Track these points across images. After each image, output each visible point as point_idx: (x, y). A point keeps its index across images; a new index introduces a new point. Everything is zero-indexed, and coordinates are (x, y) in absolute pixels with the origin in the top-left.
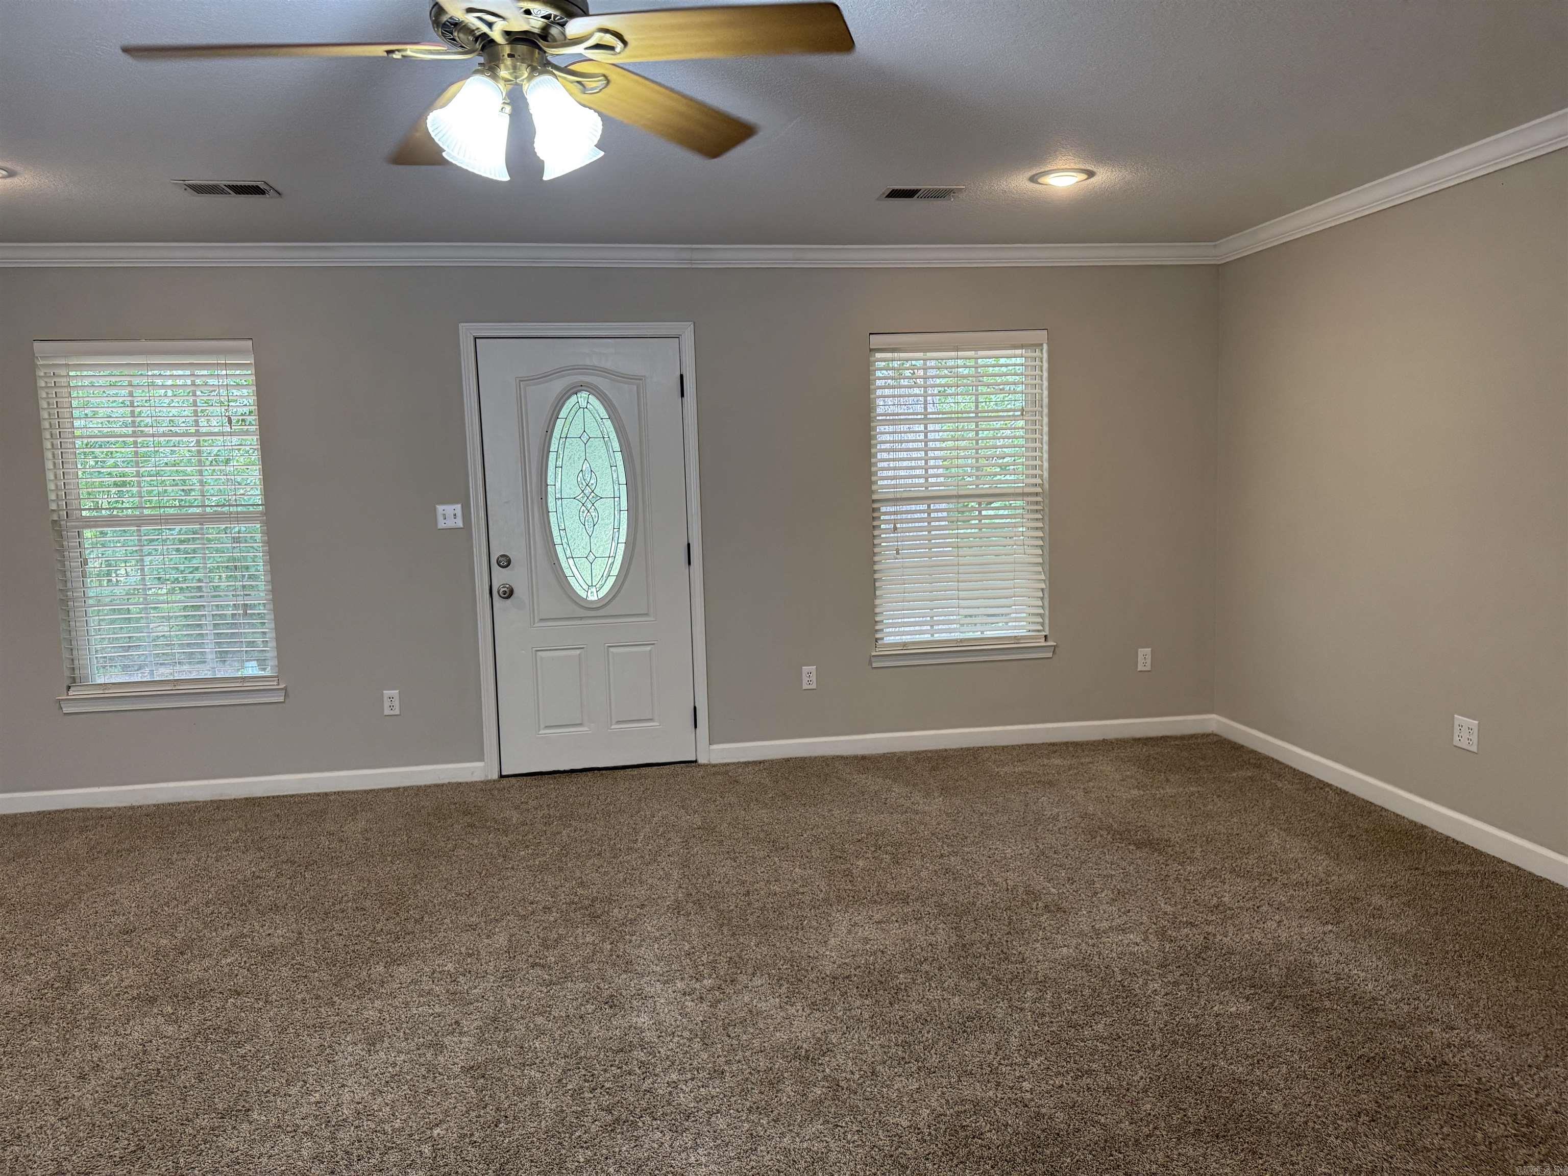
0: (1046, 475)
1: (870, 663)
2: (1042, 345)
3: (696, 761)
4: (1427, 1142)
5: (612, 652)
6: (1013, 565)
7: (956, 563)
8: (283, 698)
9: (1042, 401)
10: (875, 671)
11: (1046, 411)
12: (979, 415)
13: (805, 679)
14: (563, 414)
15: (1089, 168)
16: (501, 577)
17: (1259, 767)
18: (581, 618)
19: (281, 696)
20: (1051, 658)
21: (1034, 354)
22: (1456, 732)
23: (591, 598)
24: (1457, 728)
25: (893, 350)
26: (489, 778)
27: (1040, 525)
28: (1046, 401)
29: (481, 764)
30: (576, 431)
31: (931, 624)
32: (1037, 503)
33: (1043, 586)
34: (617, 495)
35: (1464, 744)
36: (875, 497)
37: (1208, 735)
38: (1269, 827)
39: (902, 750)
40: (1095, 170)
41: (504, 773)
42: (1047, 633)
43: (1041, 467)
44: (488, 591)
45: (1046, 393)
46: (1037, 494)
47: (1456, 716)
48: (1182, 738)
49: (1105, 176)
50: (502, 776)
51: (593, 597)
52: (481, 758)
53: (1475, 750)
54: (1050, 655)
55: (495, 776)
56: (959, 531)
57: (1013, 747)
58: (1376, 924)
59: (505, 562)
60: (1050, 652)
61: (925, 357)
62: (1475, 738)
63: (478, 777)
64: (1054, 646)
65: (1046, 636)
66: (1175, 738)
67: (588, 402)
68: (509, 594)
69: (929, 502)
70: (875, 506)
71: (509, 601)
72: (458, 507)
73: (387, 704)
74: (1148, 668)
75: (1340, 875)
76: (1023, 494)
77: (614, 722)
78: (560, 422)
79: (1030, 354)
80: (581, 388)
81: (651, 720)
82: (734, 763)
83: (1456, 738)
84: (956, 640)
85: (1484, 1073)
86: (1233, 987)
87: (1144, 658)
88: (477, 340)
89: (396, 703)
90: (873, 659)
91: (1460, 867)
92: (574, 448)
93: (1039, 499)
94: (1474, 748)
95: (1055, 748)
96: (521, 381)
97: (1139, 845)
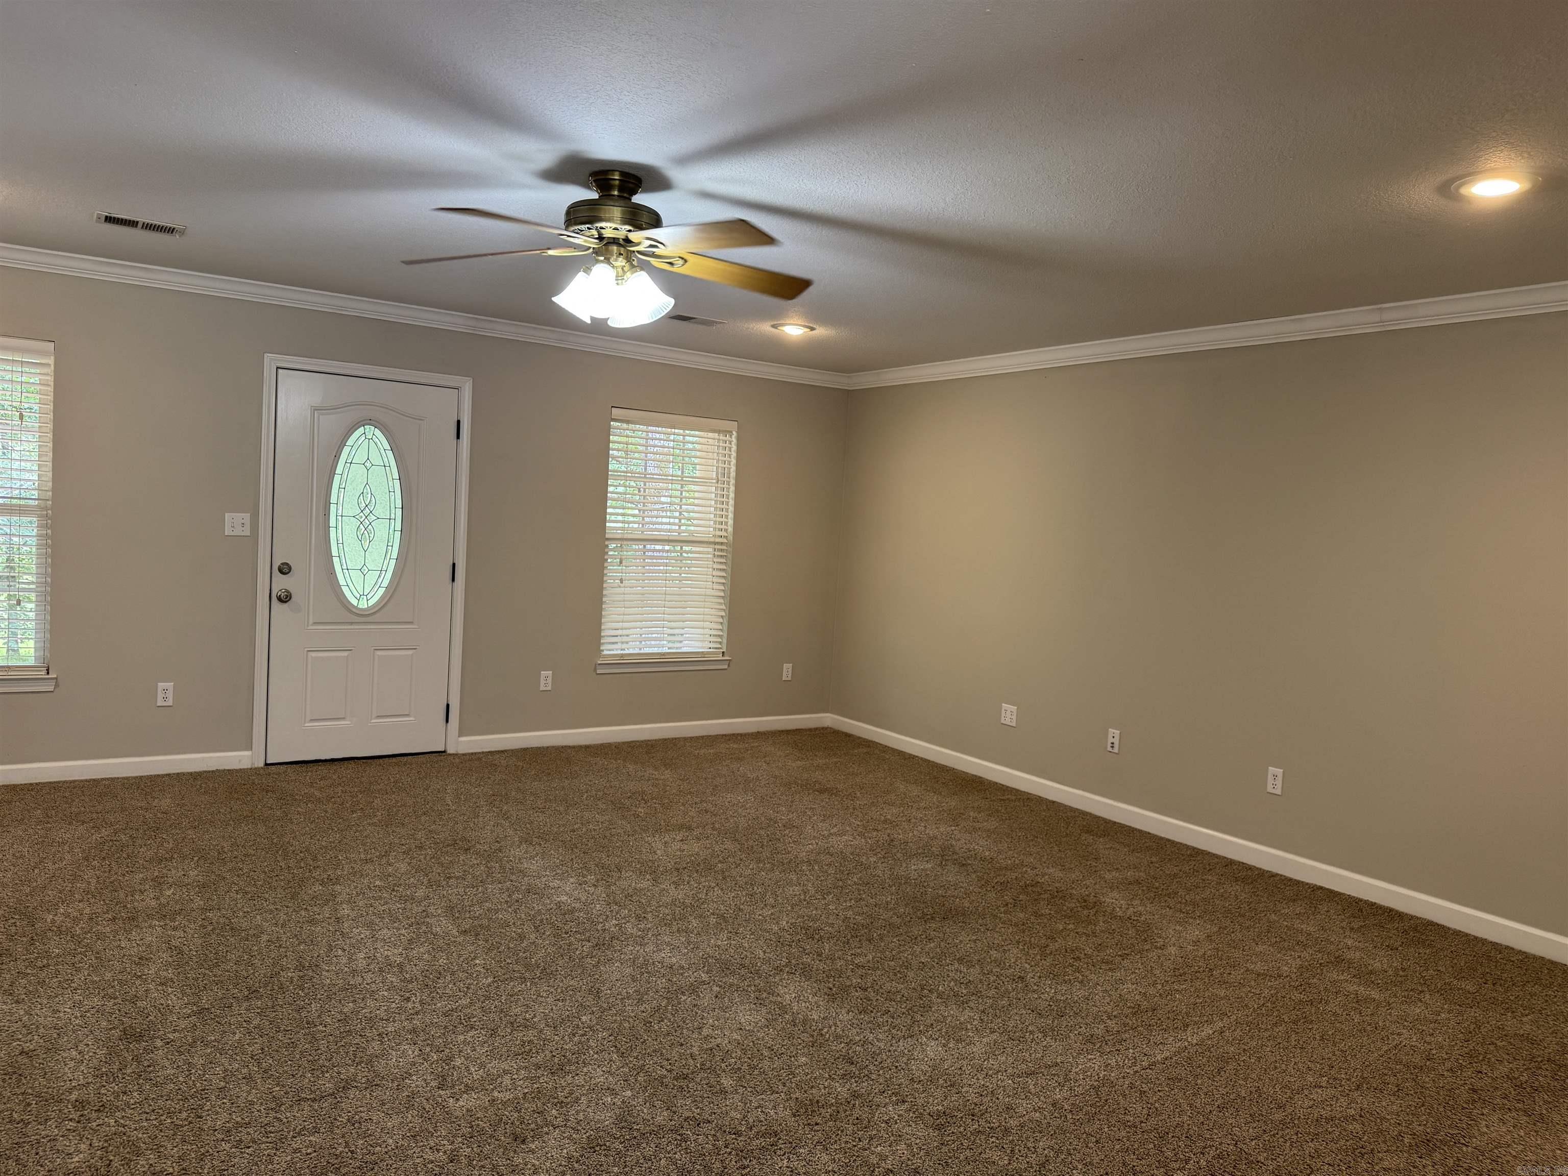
0: (730, 529)
1: (595, 670)
2: (731, 432)
3: (444, 752)
4: (1043, 912)
5: (378, 655)
6: (704, 597)
7: (664, 592)
8: (53, 687)
9: (730, 473)
10: (598, 676)
11: (733, 481)
12: (684, 479)
13: (542, 682)
14: (350, 442)
15: (812, 326)
16: (281, 583)
17: (869, 746)
18: (352, 623)
19: (52, 685)
20: (726, 669)
21: (724, 438)
22: (1003, 714)
23: (360, 606)
24: (1003, 712)
25: (628, 422)
26: (256, 766)
27: (724, 567)
28: (733, 474)
29: (247, 753)
30: (360, 457)
31: (640, 640)
32: (722, 550)
33: (723, 614)
34: (393, 516)
35: (1008, 722)
36: (607, 536)
37: (826, 728)
38: (894, 780)
39: (615, 741)
40: (815, 327)
41: (268, 762)
42: (724, 650)
43: (726, 523)
44: (268, 595)
45: (733, 468)
46: (722, 544)
47: (1003, 704)
48: (810, 730)
49: (821, 332)
50: (266, 764)
51: (363, 605)
52: (249, 747)
53: (1015, 725)
54: (726, 667)
55: (261, 764)
56: (668, 568)
57: (697, 738)
58: (977, 825)
59: (285, 569)
60: (726, 664)
61: (647, 430)
62: (1014, 717)
63: (246, 764)
64: (730, 660)
65: (723, 652)
66: (806, 730)
67: (373, 434)
68: (285, 598)
69: (645, 543)
70: (607, 543)
71: (285, 606)
72: (247, 516)
73: (160, 695)
74: (789, 679)
75: (947, 803)
76: (710, 543)
77: (373, 717)
78: (346, 450)
79: (722, 437)
80: (369, 421)
81: (407, 715)
82: (480, 753)
83: (1003, 718)
84: (658, 654)
85: (1057, 885)
86: (917, 857)
87: (787, 670)
88: (280, 371)
89: (170, 695)
90: (598, 667)
91: (1009, 796)
92: (357, 472)
93: (724, 547)
94: (1014, 724)
95: (728, 738)
96: (315, 410)
97: (821, 791)
